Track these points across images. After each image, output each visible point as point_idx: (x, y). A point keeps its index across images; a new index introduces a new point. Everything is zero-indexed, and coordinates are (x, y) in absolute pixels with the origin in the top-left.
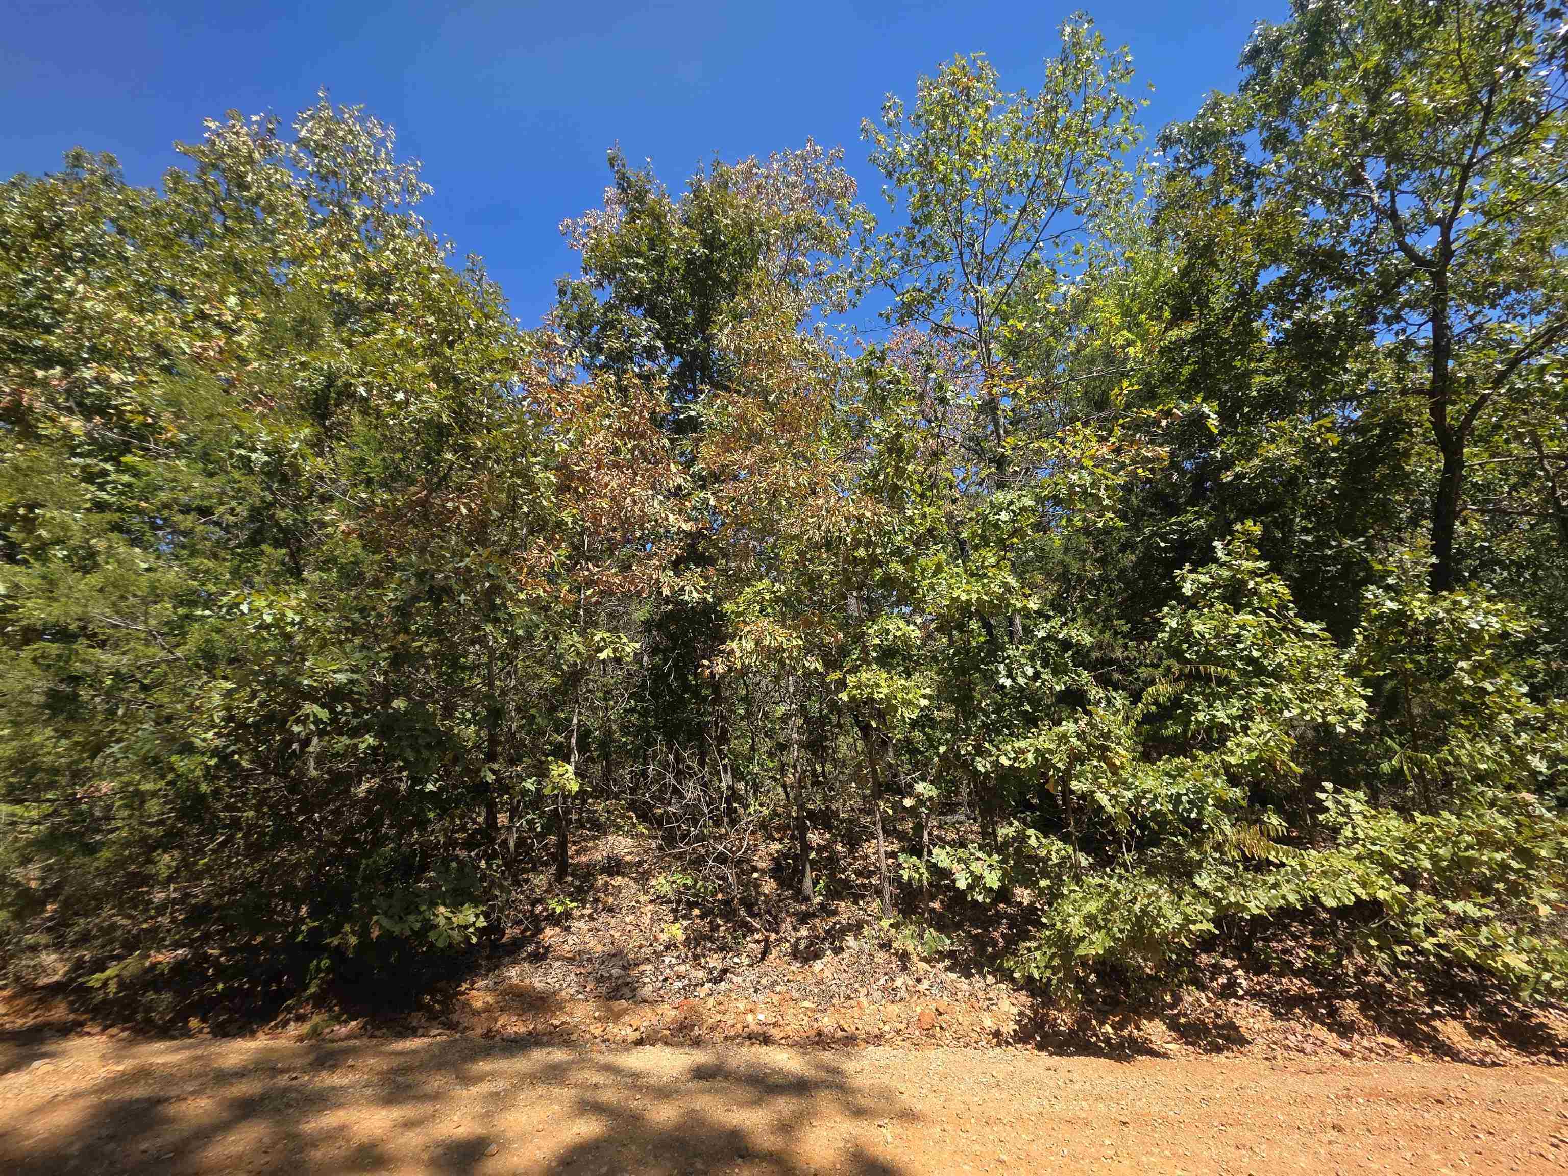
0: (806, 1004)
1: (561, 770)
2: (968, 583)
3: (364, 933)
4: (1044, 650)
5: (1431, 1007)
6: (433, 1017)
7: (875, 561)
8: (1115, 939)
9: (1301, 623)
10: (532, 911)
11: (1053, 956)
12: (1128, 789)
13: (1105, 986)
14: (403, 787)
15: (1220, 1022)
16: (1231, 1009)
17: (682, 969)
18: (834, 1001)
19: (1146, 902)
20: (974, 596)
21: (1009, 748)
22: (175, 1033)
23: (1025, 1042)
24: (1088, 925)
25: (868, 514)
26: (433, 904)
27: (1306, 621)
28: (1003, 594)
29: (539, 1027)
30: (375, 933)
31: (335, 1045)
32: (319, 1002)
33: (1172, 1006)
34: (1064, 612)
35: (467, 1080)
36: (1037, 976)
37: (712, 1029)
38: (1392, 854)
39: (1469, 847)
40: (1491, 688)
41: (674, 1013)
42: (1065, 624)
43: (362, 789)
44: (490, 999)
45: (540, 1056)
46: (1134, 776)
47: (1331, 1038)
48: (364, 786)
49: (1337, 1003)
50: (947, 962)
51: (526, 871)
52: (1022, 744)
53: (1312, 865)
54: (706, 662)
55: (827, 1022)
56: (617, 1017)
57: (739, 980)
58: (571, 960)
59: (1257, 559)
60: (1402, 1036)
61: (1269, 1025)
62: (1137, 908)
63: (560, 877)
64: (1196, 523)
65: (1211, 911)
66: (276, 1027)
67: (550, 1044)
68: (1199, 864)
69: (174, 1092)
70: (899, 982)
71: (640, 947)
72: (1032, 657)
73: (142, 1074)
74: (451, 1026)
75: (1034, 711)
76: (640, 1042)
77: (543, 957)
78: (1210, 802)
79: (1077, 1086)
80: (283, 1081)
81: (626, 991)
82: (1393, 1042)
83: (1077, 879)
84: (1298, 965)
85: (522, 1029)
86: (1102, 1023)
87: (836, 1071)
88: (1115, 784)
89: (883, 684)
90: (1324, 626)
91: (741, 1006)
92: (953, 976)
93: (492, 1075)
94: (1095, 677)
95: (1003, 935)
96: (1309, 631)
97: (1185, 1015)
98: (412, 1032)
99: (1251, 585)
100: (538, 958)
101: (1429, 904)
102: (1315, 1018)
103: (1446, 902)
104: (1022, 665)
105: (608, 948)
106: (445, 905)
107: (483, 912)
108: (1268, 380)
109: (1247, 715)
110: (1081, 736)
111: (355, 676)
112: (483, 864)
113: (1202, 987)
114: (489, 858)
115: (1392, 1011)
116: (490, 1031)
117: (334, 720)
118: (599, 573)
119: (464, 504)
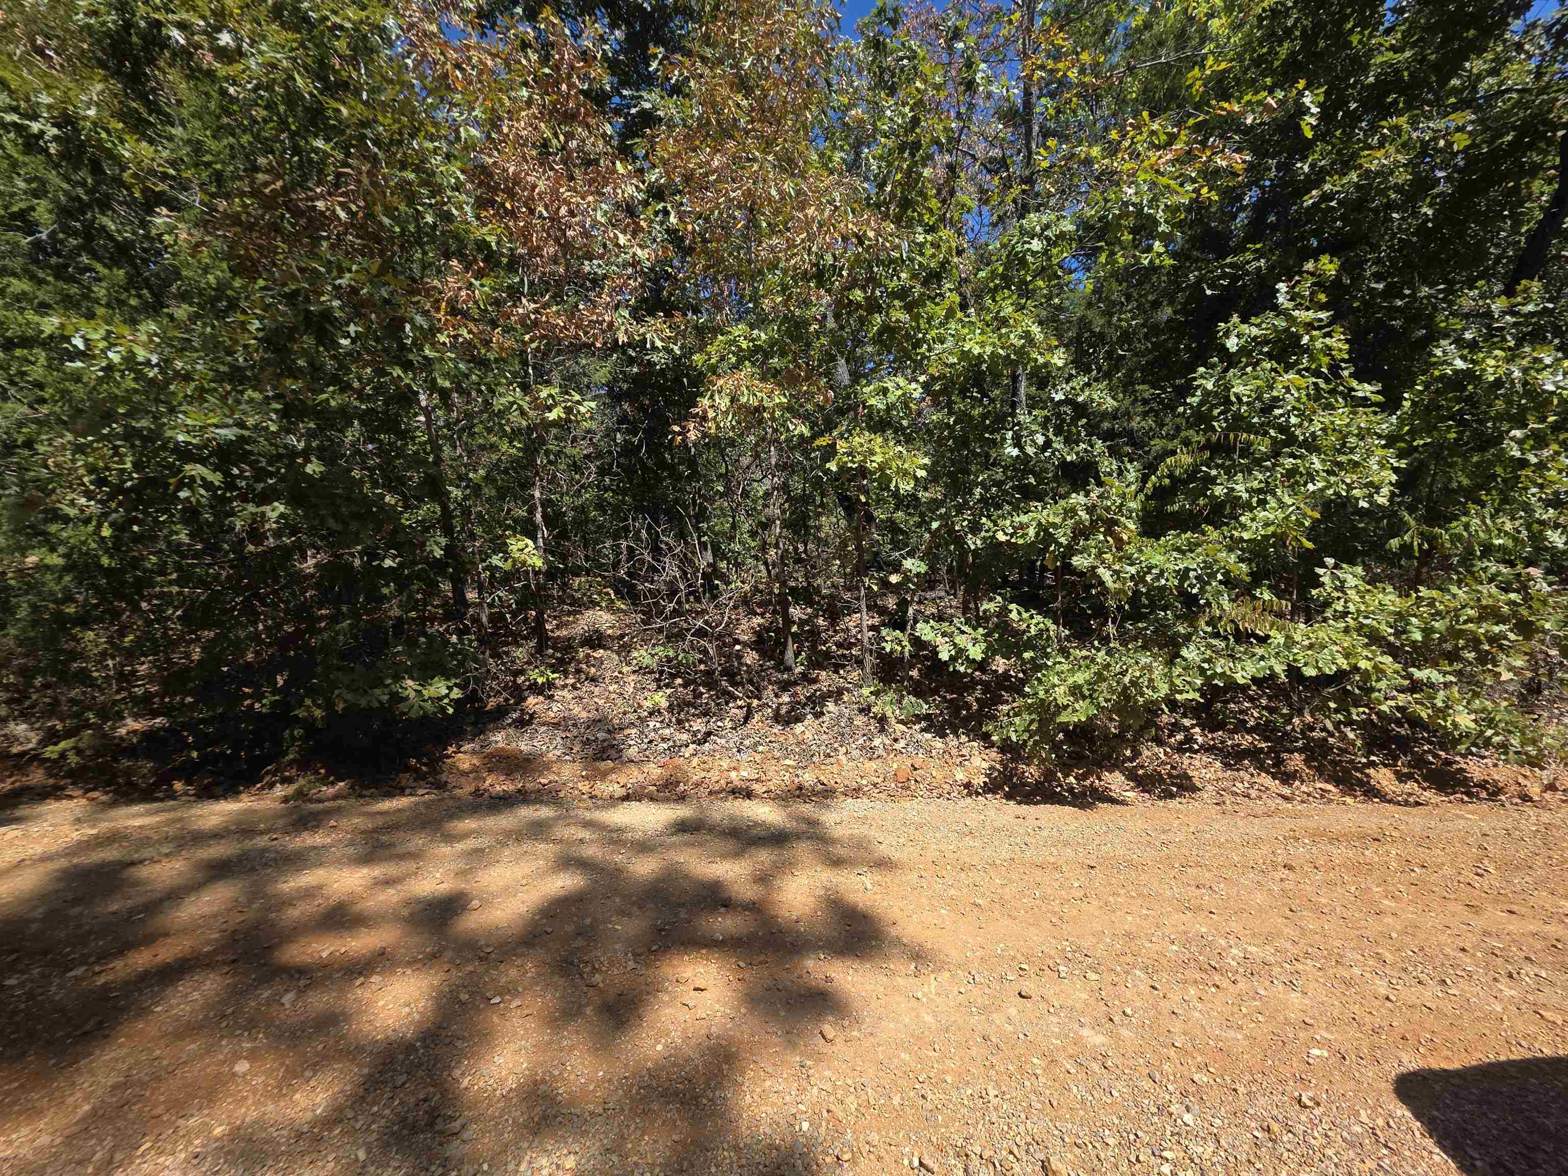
0: (788, 762)
1: (521, 545)
2: (982, 334)
3: (329, 706)
4: (1058, 415)
5: (1367, 757)
6: (420, 777)
7: (873, 306)
8: (1098, 706)
9: (1354, 384)
10: (514, 682)
11: (1032, 722)
12: (1131, 565)
13: (1072, 743)
14: (357, 562)
15: (1174, 772)
16: (1186, 762)
17: (667, 732)
18: (815, 759)
19: (1138, 674)
20: (989, 349)
21: (1008, 522)
22: (161, 795)
23: (994, 793)
24: (1073, 694)
25: (871, 234)
26: (398, 678)
27: (1360, 382)
28: (1023, 346)
29: (528, 785)
30: (340, 707)
31: (320, 806)
32: (303, 765)
33: (1132, 760)
34: (1088, 371)
35: (450, 838)
36: (1014, 739)
37: (697, 785)
38: (1383, 627)
39: (1470, 620)
40: (1534, 460)
41: (659, 771)
42: (1088, 385)
43: (309, 565)
44: (476, 761)
45: (526, 813)
46: (1140, 551)
47: (1274, 785)
48: (311, 562)
49: (1285, 756)
50: (923, 724)
51: (506, 644)
52: (1024, 519)
53: (1298, 638)
54: (676, 428)
55: (808, 778)
56: (604, 775)
57: (723, 741)
58: (556, 725)
59: (1322, 307)
60: (1337, 782)
61: (1220, 774)
62: (1126, 680)
63: (540, 649)
64: (1255, 264)
65: (1199, 682)
66: (262, 788)
67: (537, 801)
68: (1188, 638)
69: (146, 853)
70: (877, 742)
71: (625, 713)
72: (1044, 426)
73: (112, 838)
74: (441, 786)
75: (1039, 484)
76: (626, 798)
77: (529, 723)
78: (1220, 577)
79: (1045, 833)
80: (262, 842)
81: (613, 753)
82: (1330, 787)
83: (1062, 651)
84: (1252, 723)
85: (509, 787)
86: (1066, 776)
87: (813, 823)
88: (1120, 559)
89: (878, 450)
90: (1379, 387)
91: (725, 764)
92: (928, 736)
93: (477, 833)
94: (1108, 447)
95: (977, 700)
96: (1360, 394)
97: (1142, 767)
98: (402, 792)
99: (1305, 339)
100: (524, 723)
101: (1397, 672)
102: (1262, 768)
103: (1411, 670)
104: (1032, 433)
105: (593, 715)
106: (412, 678)
107: (456, 685)
109: (1267, 489)
110: (1090, 510)
111: (246, 433)
112: (454, 639)
113: (1160, 742)
114: (461, 633)
115: (1334, 763)
116: (478, 790)
117: (230, 484)
118: (536, 311)
119: (341, 204)
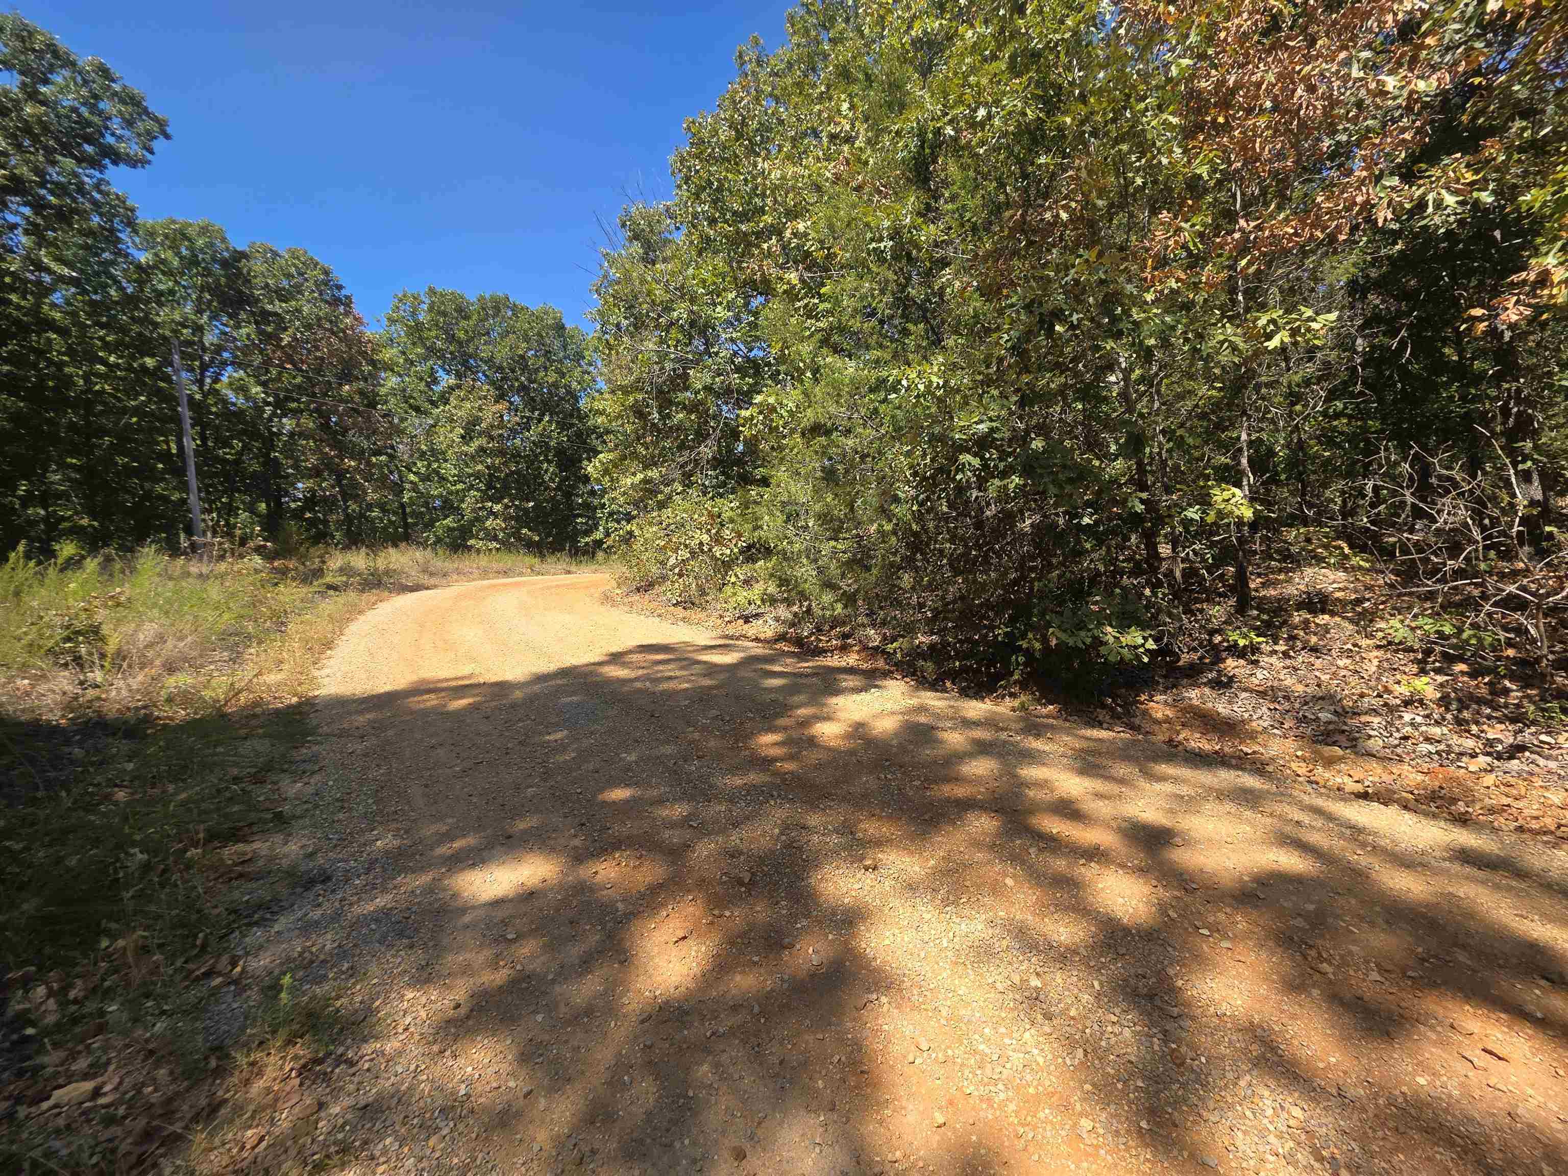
1: (1226, 495)
3: (1044, 641)
6: (1116, 717)
10: (1210, 641)
14: (1061, 521)
17: (1436, 731)
22: (940, 688)
26: (1100, 624)
29: (1226, 749)
30: (1054, 642)
31: (1039, 720)
32: (1024, 685)
37: (1493, 811)
41: (1420, 777)
43: (1026, 525)
44: (1169, 713)
45: (1226, 777)
48: (1028, 522)
51: (1198, 601)
54: (1478, 312)
56: (1329, 762)
57: (1552, 765)
58: (1262, 694)
63: (1241, 608)
66: (997, 697)
67: (1238, 767)
69: (940, 725)
71: (1362, 696)
73: (922, 709)
74: (1134, 728)
76: (1364, 796)
77: (1227, 685)
80: (1003, 736)
81: (1341, 738)
85: (1207, 746)
93: (1176, 780)
98: (1100, 725)
100: (1221, 685)
105: (1314, 690)
106: (1111, 626)
107: (1151, 636)
111: (994, 424)
112: (1147, 592)
114: (1154, 587)
116: (1172, 740)
117: (985, 466)
119: (1063, 207)
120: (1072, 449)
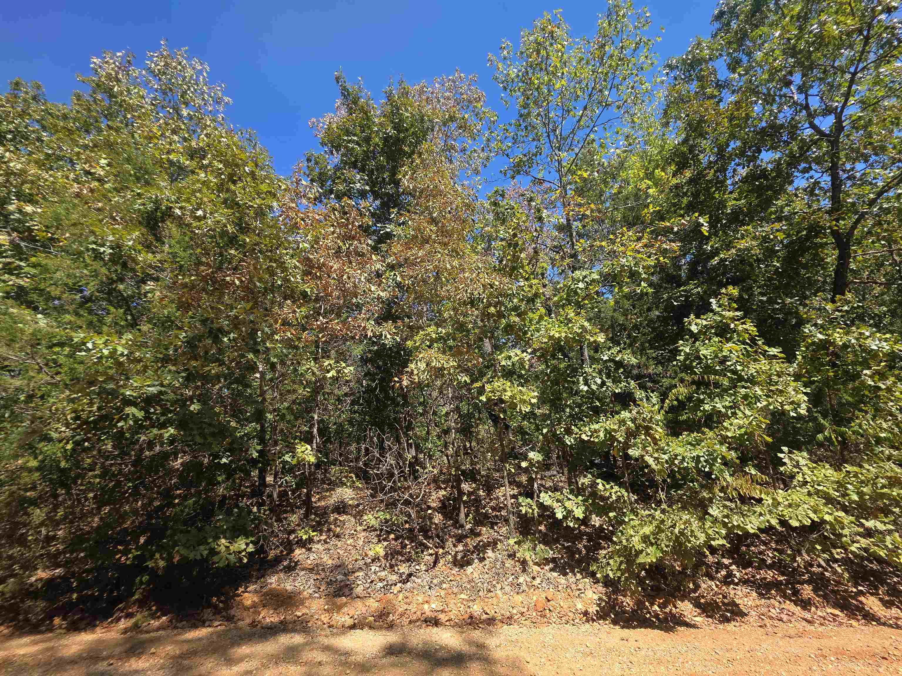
0: (463, 596)
1: (303, 449)
2: (559, 327)
3: (169, 559)
4: (607, 368)
5: (857, 588)
6: (217, 611)
7: (500, 315)
8: (662, 551)
9: (766, 348)
10: (288, 539)
11: (621, 563)
12: (664, 454)
13: (652, 579)
14: (206, 461)
15: (726, 601)
16: (732, 592)
17: (383, 574)
18: (481, 593)
19: (683, 527)
20: (563, 335)
21: (587, 429)
22: (43, 628)
23: (605, 619)
24: (645, 542)
25: (497, 283)
26: (217, 538)
27: (770, 347)
28: (581, 333)
29: (288, 617)
30: (177, 559)
31: (147, 636)
32: (142, 603)
33: (695, 591)
34: (619, 344)
35: (230, 662)
36: (611, 576)
37: (402, 615)
38: (831, 491)
39: (883, 487)
40: (883, 387)
41: (376, 604)
42: (620, 351)
43: (177, 464)
44: (256, 599)
45: (285, 640)
46: (668, 445)
47: (797, 610)
48: (180, 461)
49: (798, 586)
50: (551, 565)
51: (286, 512)
52: (596, 426)
53: (780, 500)
54: (396, 379)
55: (476, 609)
56: (339, 608)
57: (419, 581)
58: (311, 570)
59: (737, 310)
60: (842, 608)
61: (758, 602)
62: (677, 531)
63: (306, 515)
64: (696, 290)
65: (724, 532)
66: (112, 622)
67: (294, 631)
68: (711, 500)
70: (521, 580)
71: (356, 560)
72: (600, 372)
74: (229, 619)
75: (602, 406)
76: (353, 627)
77: (294, 569)
78: (719, 461)
79: (643, 653)
80: (102, 666)
81: (346, 590)
82: (837, 612)
83: (633, 511)
84: (769, 561)
85: (275, 619)
86: (652, 604)
87: (481, 646)
88: (657, 450)
89: (508, 389)
90: (780, 350)
91: (420, 599)
92: (555, 574)
93: (249, 656)
94: (639, 385)
95: (585, 547)
96: (771, 353)
97: (703, 597)
98: (203, 623)
99: (732, 326)
100: (289, 569)
101: (852, 522)
102: (785, 596)
103: (861, 520)
104: (594, 377)
105: (336, 562)
106: (225, 538)
107: (252, 542)
108: (738, 203)
109: (735, 406)
110: (634, 420)
111: (163, 389)
112: (255, 509)
113: (712, 578)
114: (260, 505)
115: (833, 591)
116: (254, 622)
117: (147, 418)
118: (327, 323)
119: (237, 278)
120: (219, 413)
